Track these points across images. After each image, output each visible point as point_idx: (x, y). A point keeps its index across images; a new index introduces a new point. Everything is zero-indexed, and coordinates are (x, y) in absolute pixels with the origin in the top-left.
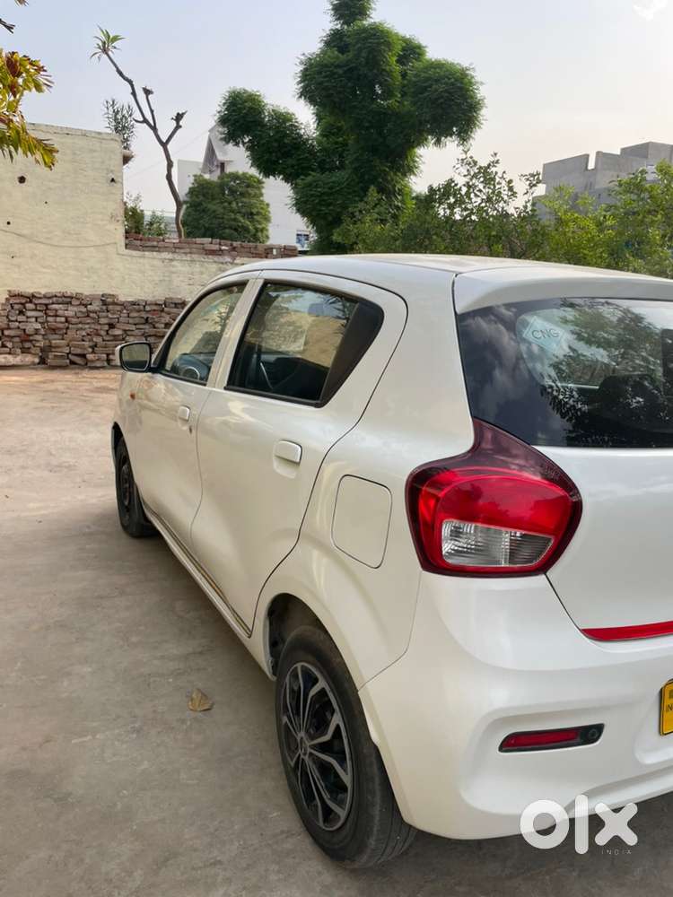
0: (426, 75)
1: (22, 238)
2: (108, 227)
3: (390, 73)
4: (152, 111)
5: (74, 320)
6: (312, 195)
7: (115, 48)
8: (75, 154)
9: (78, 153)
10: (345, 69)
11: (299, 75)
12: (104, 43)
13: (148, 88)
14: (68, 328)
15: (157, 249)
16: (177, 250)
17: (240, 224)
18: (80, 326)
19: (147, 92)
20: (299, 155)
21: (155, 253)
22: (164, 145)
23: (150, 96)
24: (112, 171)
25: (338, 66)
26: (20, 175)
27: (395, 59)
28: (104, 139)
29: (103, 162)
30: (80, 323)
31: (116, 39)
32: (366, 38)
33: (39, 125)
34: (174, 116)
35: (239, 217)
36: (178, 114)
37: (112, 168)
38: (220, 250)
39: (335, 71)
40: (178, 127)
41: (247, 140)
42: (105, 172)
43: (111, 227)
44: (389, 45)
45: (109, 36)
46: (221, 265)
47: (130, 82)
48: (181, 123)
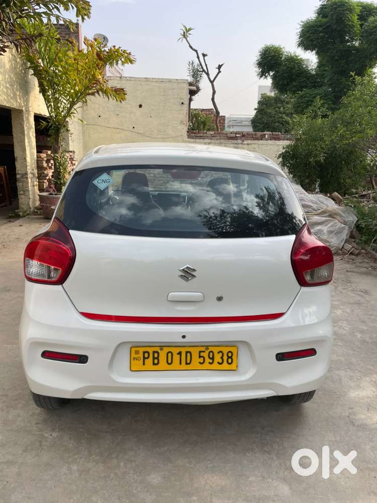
0: (374, 25)
1: (139, 135)
2: (179, 128)
3: (353, 26)
4: (206, 65)
5: (158, 176)
6: (302, 102)
7: (190, 34)
8: (165, 91)
9: (166, 90)
10: (324, 27)
11: (299, 34)
12: (184, 32)
13: (205, 53)
14: (155, 180)
15: (203, 138)
16: (213, 138)
17: (284, 120)
18: (160, 179)
19: (204, 55)
20: (300, 79)
21: (201, 140)
22: (212, 82)
23: (205, 58)
24: (182, 99)
25: (321, 26)
26: (139, 104)
27: (356, 17)
28: (180, 83)
29: (178, 95)
30: (160, 177)
31: (190, 29)
32: (336, 8)
33: (150, 78)
34: (217, 66)
35: (284, 116)
36: (219, 65)
37: (183, 97)
38: (236, 137)
39: (318, 29)
40: (219, 72)
41: (271, 74)
42: (179, 99)
43: (180, 127)
44: (351, 10)
45: (186, 29)
46: (236, 145)
47: (196, 51)
48: (221, 70)
